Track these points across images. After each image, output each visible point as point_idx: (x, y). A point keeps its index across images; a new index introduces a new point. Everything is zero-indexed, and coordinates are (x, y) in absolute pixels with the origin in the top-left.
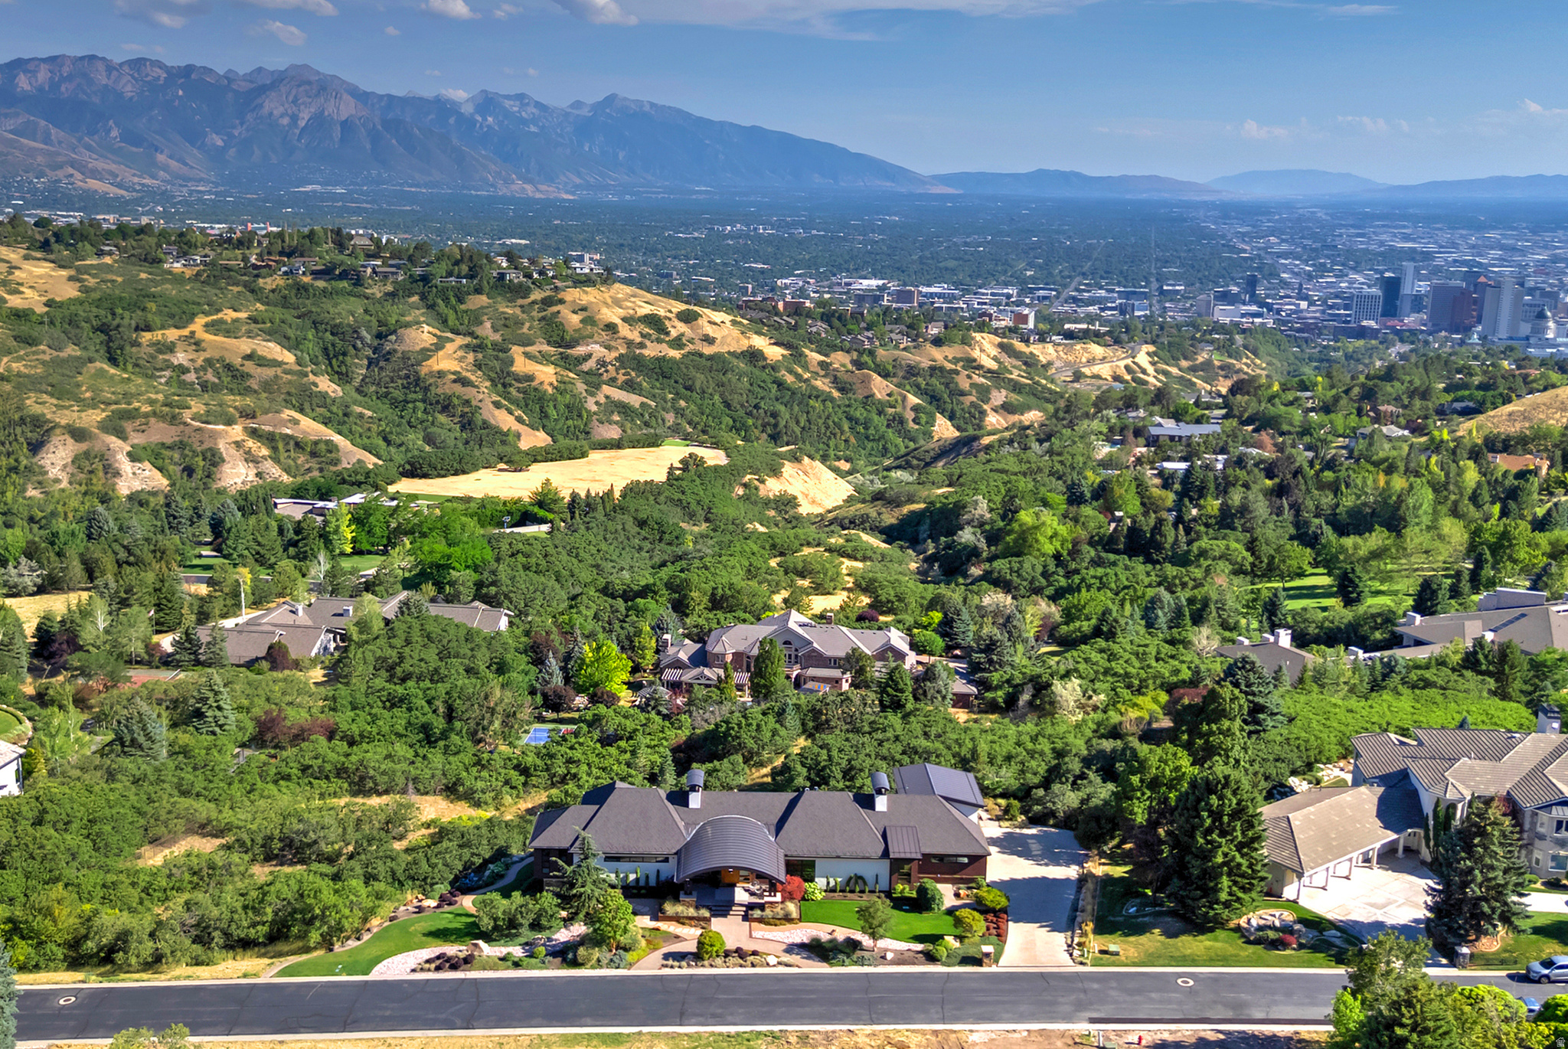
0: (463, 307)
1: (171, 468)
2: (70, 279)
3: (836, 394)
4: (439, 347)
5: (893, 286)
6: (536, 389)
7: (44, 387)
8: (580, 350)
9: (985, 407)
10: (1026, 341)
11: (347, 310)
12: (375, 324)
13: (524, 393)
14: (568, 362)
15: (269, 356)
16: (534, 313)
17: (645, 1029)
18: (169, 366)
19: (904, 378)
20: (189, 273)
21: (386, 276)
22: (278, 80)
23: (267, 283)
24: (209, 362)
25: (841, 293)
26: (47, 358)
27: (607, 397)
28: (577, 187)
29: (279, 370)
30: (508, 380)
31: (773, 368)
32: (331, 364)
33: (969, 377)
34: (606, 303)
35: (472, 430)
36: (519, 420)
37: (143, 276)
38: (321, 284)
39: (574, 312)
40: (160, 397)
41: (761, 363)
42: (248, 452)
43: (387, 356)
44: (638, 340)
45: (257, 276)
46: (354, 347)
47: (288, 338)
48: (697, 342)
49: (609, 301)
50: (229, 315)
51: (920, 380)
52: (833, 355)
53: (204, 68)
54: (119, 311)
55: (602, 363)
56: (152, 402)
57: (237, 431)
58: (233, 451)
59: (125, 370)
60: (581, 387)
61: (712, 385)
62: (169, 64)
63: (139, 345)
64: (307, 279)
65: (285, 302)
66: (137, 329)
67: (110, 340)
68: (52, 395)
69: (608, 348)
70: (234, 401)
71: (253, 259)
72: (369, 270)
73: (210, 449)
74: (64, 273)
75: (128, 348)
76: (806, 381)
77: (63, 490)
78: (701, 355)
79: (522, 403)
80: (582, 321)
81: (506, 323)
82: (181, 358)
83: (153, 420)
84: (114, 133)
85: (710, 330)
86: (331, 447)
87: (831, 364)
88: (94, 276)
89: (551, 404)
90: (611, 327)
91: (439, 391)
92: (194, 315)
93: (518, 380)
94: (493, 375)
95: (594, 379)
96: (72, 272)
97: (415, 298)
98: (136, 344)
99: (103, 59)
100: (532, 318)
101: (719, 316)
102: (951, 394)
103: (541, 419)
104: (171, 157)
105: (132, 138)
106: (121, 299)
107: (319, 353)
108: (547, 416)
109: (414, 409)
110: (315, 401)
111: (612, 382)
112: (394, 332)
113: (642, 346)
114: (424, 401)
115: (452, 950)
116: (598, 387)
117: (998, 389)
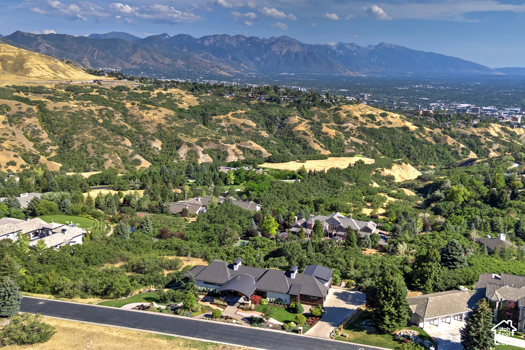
0: (309, 111)
1: (214, 156)
2: (197, 100)
3: (434, 143)
4: (300, 123)
5: (472, 106)
6: (328, 137)
7: (183, 131)
8: (345, 125)
9: (490, 150)
10: (512, 127)
11: (274, 111)
12: (282, 115)
13: (325, 138)
14: (341, 129)
15: (248, 124)
16: (332, 113)
17: (181, 336)
18: (219, 126)
19: (460, 138)
20: (231, 99)
21: (287, 101)
22: (277, 40)
23: (253, 102)
24: (231, 125)
25: (453, 109)
26: (186, 123)
27: (351, 140)
28: (368, 73)
29: (251, 129)
30: (320, 134)
31: (412, 133)
32: (267, 127)
33: (485, 139)
34: (356, 110)
35: (306, 149)
36: (321, 147)
37: (217, 99)
38: (268, 103)
39: (345, 113)
40: (214, 135)
41: (408, 131)
42: (236, 153)
43: (284, 125)
44: (365, 122)
45: (250, 100)
46: (275, 122)
47: (255, 119)
48: (386, 123)
49: (357, 109)
50: (239, 112)
51: (466, 139)
52: (435, 129)
53: (256, 37)
54: (208, 110)
55: (352, 129)
56: (212, 137)
57: (234, 147)
58: (232, 152)
59: (207, 127)
60: (343, 137)
61: (389, 138)
62: (246, 36)
63: (212, 120)
64: (264, 101)
65: (257, 108)
66: (212, 115)
67: (204, 118)
68: (185, 133)
69: (354, 124)
70: (235, 137)
71: (250, 95)
72: (283, 99)
73: (225, 151)
74: (196, 98)
75: (209, 121)
76: (423, 138)
77: (183, 161)
78: (386, 128)
79: (323, 141)
80: (347, 116)
81: (322, 116)
82: (223, 124)
83: (211, 142)
84: (230, 57)
85: (391, 120)
86: (260, 152)
87: (433, 132)
88: (204, 99)
89: (332, 142)
90: (356, 118)
91: (298, 137)
92: (229, 111)
93: (323, 134)
94: (316, 132)
95: (348, 135)
96: (198, 98)
97: (295, 108)
98: (211, 119)
99: (228, 35)
100: (331, 115)
101: (395, 115)
102: (478, 145)
103: (329, 147)
104: (245, 64)
105: (234, 59)
106: (209, 106)
107: (264, 123)
108: (331, 146)
109: (290, 142)
110: (260, 138)
111: (354, 136)
112: (287, 118)
113: (366, 124)
114: (293, 140)
115: (146, 304)
116: (349, 137)
117: (496, 144)
